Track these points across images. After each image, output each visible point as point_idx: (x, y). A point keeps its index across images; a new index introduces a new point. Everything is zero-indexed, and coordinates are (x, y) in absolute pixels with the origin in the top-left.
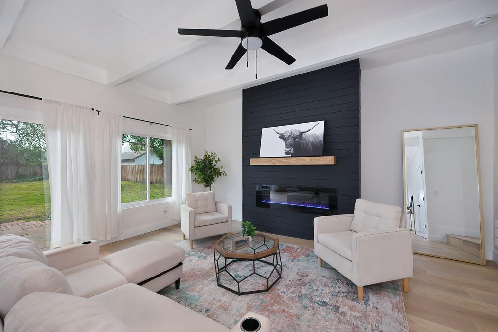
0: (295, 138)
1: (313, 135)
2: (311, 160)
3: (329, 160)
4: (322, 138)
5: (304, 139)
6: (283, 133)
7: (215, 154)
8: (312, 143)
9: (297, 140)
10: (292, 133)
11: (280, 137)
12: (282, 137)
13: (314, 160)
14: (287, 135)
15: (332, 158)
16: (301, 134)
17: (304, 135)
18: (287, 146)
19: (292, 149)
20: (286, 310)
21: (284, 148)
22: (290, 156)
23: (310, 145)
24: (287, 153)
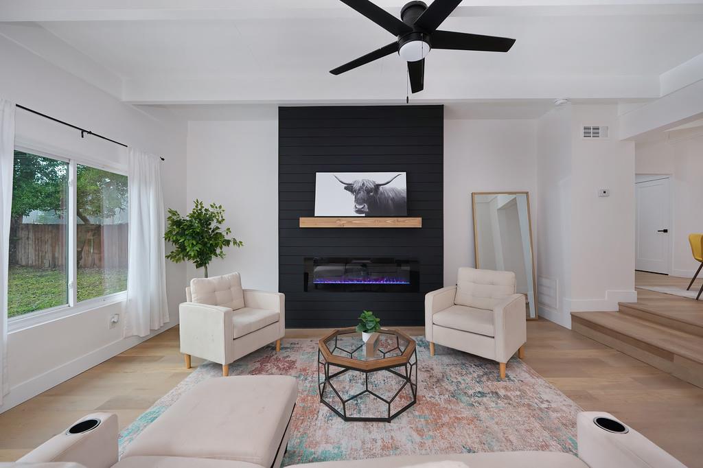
0: (368, 191)
1: (393, 190)
2: (394, 222)
3: (416, 222)
4: (405, 195)
5: (381, 193)
6: (350, 183)
7: (220, 207)
8: (393, 199)
9: (371, 194)
10: (363, 184)
11: (346, 188)
12: (349, 188)
13: (398, 221)
14: (356, 186)
15: (420, 219)
16: (377, 186)
17: (381, 188)
18: (357, 201)
19: (366, 206)
20: (459, 416)
21: (354, 204)
22: (364, 215)
23: (390, 202)
24: (359, 211)
